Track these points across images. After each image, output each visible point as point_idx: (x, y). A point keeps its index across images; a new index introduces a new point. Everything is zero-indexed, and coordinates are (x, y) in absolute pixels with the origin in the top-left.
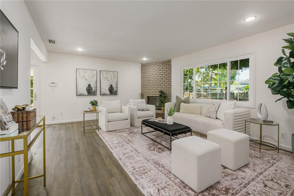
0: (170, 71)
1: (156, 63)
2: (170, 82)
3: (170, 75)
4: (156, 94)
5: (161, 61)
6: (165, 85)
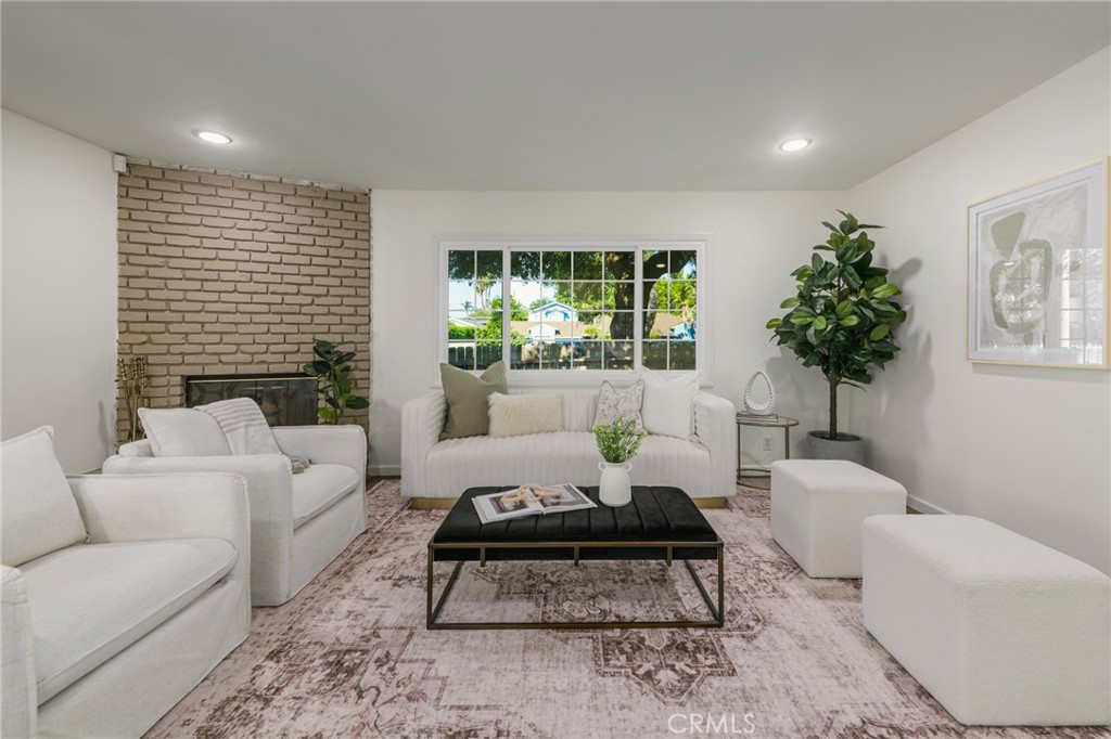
0: (364, 245)
1: (263, 183)
2: (363, 301)
3: (365, 264)
4: (268, 358)
5: (306, 182)
6: (335, 314)
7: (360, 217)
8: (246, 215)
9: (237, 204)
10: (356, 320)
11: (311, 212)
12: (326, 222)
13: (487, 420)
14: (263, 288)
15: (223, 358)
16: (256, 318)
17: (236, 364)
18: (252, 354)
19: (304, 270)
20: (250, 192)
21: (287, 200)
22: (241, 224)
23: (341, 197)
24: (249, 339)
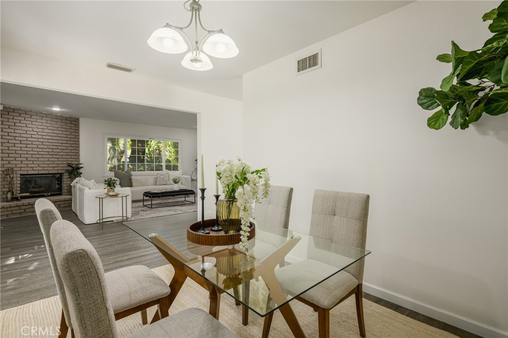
1: (46, 114)
3: (78, 140)
4: (48, 168)
6: (69, 155)
7: (77, 126)
8: (41, 124)
9: (38, 120)
10: (76, 157)
11: (61, 124)
12: (66, 127)
13: (131, 183)
14: (46, 147)
15: (34, 169)
16: (44, 156)
17: (38, 170)
18: (43, 167)
19: (59, 142)
20: (42, 117)
21: (54, 120)
22: (39, 127)
23: (71, 119)
24: (42, 163)
